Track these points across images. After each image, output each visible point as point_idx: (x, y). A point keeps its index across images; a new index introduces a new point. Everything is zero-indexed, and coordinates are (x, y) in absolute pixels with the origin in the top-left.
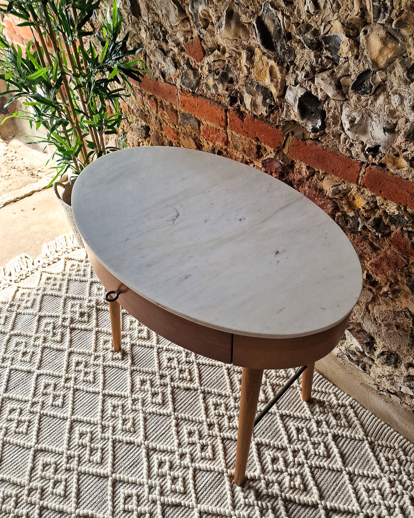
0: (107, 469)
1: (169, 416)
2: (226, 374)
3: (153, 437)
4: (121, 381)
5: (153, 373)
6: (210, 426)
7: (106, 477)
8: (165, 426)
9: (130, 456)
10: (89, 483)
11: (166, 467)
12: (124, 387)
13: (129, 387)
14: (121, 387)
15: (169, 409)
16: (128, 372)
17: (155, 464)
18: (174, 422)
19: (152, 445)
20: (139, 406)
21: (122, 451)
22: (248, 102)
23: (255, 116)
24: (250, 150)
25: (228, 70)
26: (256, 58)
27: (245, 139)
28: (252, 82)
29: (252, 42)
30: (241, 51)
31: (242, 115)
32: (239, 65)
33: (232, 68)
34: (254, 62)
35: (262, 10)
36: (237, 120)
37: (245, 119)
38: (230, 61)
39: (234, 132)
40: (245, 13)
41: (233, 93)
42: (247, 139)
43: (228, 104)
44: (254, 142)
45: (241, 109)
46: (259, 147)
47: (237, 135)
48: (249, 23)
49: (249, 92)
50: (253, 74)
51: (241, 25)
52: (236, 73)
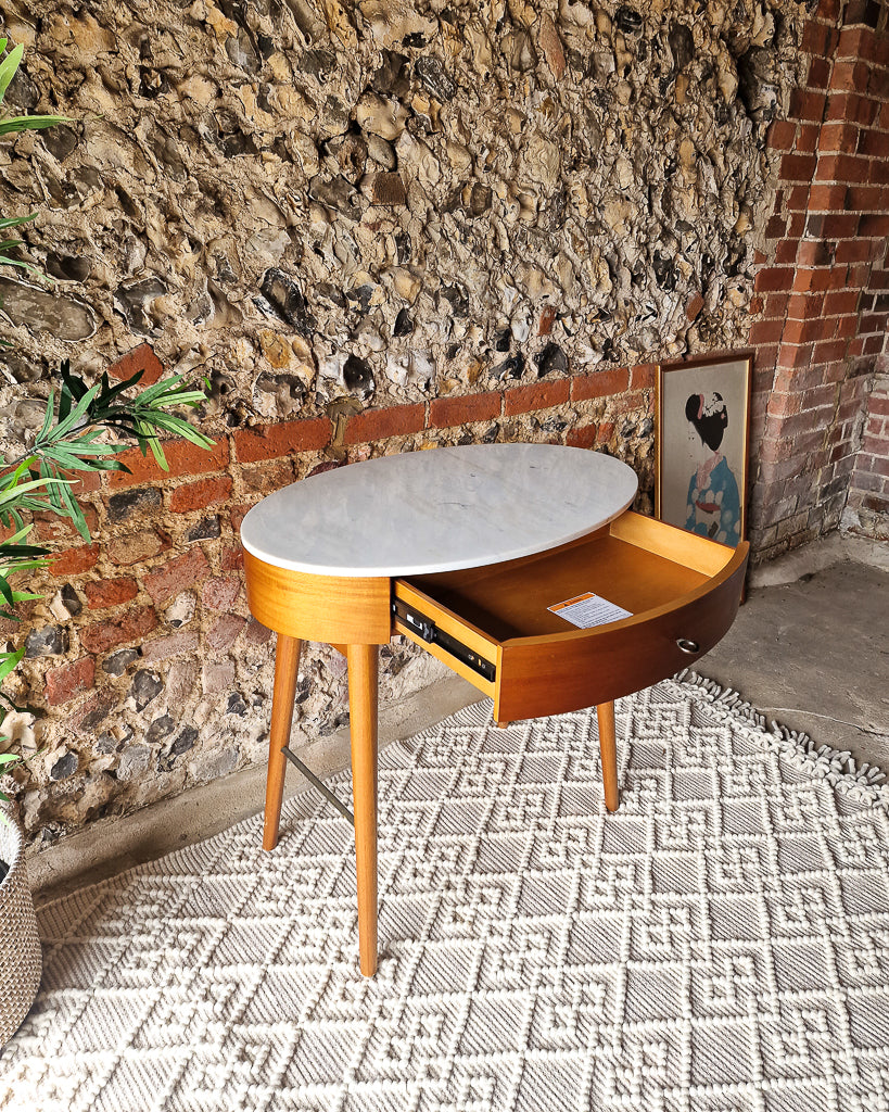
0: (615, 972)
1: (523, 880)
2: (458, 801)
3: (558, 904)
4: (447, 961)
5: (441, 901)
6: (540, 827)
7: (628, 973)
8: (539, 888)
9: (589, 939)
10: (638, 1005)
11: (602, 885)
12: (462, 954)
13: (468, 942)
14: (460, 961)
15: (513, 880)
16: (430, 945)
17: (598, 899)
18: (535, 874)
19: (571, 903)
20: (504, 926)
21: (583, 953)
22: (266, 405)
23: (282, 420)
24: (282, 474)
25: (216, 375)
26: (267, 341)
27: (271, 464)
28: (266, 376)
29: (248, 325)
30: (232, 342)
31: (258, 430)
32: (234, 362)
33: (224, 370)
34: (259, 349)
35: (262, 280)
36: (252, 441)
37: (266, 433)
38: (217, 360)
39: (246, 465)
40: (234, 289)
41: (233, 405)
42: (273, 461)
43: (229, 424)
44: (286, 459)
45: (253, 422)
46: (293, 463)
47: (253, 466)
48: (239, 301)
49: (268, 390)
50: (264, 365)
51: (230, 307)
52: (232, 373)
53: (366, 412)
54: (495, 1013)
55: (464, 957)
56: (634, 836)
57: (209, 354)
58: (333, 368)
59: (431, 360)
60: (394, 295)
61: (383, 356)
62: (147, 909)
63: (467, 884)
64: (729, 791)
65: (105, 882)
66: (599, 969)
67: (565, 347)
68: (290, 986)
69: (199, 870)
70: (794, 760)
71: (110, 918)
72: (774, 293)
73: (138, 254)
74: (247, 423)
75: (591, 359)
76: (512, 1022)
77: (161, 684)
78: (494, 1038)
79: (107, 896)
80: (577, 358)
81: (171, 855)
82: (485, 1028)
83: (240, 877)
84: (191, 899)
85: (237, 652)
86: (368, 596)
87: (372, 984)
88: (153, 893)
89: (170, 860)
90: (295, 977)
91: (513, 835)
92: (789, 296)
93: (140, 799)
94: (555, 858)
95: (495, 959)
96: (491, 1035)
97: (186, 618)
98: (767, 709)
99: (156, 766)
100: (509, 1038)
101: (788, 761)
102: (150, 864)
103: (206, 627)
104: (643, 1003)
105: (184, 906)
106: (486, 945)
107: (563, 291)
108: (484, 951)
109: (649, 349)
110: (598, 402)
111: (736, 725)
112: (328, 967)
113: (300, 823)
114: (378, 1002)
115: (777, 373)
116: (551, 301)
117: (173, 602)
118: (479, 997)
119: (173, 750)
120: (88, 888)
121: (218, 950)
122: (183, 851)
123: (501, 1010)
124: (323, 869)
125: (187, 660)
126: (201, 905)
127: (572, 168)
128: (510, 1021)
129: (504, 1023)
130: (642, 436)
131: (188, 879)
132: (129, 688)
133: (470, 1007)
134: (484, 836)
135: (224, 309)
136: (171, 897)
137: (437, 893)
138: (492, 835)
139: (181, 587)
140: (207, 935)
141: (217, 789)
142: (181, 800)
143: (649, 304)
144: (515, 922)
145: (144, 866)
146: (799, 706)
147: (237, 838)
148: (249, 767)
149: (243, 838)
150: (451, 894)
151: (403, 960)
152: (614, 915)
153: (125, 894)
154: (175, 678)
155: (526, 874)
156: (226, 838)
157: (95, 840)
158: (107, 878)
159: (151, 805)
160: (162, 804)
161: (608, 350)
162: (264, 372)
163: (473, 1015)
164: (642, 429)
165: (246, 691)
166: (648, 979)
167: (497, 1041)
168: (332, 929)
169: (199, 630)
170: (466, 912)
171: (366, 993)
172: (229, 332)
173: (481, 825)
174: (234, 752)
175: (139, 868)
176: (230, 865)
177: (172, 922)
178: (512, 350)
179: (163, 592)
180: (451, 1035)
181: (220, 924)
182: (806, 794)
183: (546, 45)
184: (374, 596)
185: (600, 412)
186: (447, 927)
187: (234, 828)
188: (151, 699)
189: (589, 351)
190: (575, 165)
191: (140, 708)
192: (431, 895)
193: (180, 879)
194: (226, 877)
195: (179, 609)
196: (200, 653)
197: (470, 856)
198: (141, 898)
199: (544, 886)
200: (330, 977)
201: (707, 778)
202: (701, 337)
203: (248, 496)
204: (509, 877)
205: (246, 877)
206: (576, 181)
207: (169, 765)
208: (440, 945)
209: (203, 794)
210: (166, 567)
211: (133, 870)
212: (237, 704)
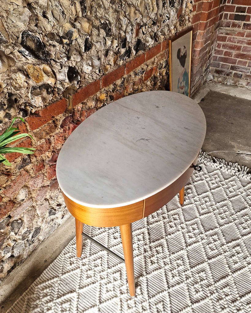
0: (206, 266)
3: (180, 246)
4: (155, 280)
5: (145, 257)
6: (164, 218)
7: (209, 264)
8: (172, 241)
9: (194, 256)
11: (190, 234)
12: (159, 275)
13: (159, 271)
14: (159, 278)
15: (163, 241)
16: (148, 276)
17: (191, 240)
18: (169, 236)
19: (184, 245)
20: (167, 260)
21: (194, 261)
22: (38, 102)
23: (46, 106)
24: (51, 128)
25: (10, 95)
26: (31, 71)
27: (45, 126)
28: (34, 88)
29: (19, 64)
30: (13, 76)
31: (36, 114)
32: (17, 86)
33: (13, 91)
34: (27, 76)
35: (20, 39)
36: (35, 120)
37: (41, 114)
38: (9, 88)
39: (35, 131)
40: (7, 47)
41: (23, 107)
42: (46, 124)
43: (23, 116)
44: (50, 122)
45: (33, 111)
46: (54, 121)
47: (38, 130)
48: (11, 53)
49: (37, 95)
50: (32, 83)
51: (8, 58)
52: (18, 92)
53: (79, 91)
54: (177, 294)
55: (160, 276)
56: (192, 212)
58: (62, 76)
59: (99, 59)
60: (82, 32)
61: (81, 63)
62: (46, 299)
63: (150, 247)
64: (212, 187)
65: (24, 293)
66: (201, 266)
67: (142, 40)
69: (58, 274)
70: (225, 170)
72: (199, 2)
74: (31, 112)
75: (151, 43)
76: (183, 295)
77: (22, 221)
78: (180, 304)
79: (28, 299)
80: (146, 43)
81: (45, 272)
82: (176, 301)
83: (74, 272)
84: (60, 287)
85: (48, 197)
86: (134, 209)
87: (135, 299)
88: (45, 291)
89: (46, 274)
90: (109, 305)
91: (157, 223)
92: (203, 3)
93: (25, 257)
94: (173, 229)
95: (170, 274)
96: (179, 303)
97: (26, 197)
98: (210, 153)
99: (28, 245)
100: (185, 302)
101: (223, 171)
102: (38, 279)
103: (34, 195)
104: (217, 273)
105: (58, 291)
106: (165, 269)
107: (142, 16)
108: (165, 272)
109: (166, 34)
110: (152, 59)
111: (205, 162)
112: (119, 298)
113: (86, 241)
114: (140, 305)
115: (198, 34)
116: (138, 21)
117: (19, 194)
118: (171, 290)
119: (32, 237)
120: (19, 299)
121: (78, 305)
122: (48, 268)
123: (177, 292)
124: (101, 258)
125: (30, 209)
126: (64, 288)
128: (182, 295)
129: (181, 297)
130: (164, 68)
131: (55, 280)
132: (10, 229)
133: (169, 295)
134: (148, 227)
135: (6, 60)
136: (52, 289)
137: (143, 255)
138: (151, 226)
139: (20, 188)
140: (72, 301)
141: (51, 238)
142: (40, 248)
143: (167, 15)
144: (170, 257)
145: (37, 280)
146: (218, 150)
147: (66, 256)
148: (60, 226)
149: (68, 255)
150: (147, 253)
151: (142, 285)
152: (197, 244)
153: (35, 296)
154: (27, 218)
155: (167, 238)
156: (61, 257)
157: (13, 278)
158: (25, 291)
159: (29, 256)
161: (155, 37)
162: (33, 87)
163: (171, 298)
164: (164, 65)
165: (54, 207)
166: (214, 263)
167: (182, 305)
168: (115, 282)
169: (31, 198)
170: (154, 259)
171: (135, 303)
172: (9, 71)
173: (146, 223)
174: (54, 225)
175: (35, 282)
176: (68, 268)
177: (58, 301)
178: (127, 47)
179: (13, 193)
180: (167, 308)
181: (74, 295)
182: (233, 182)
184: (137, 208)
185: (153, 63)
186: (151, 267)
187: (63, 251)
188: (19, 229)
189: (150, 39)
191: (16, 234)
192: (141, 256)
193: (52, 281)
194: (69, 274)
195: (22, 195)
196: (34, 204)
197: (147, 237)
198: (41, 295)
199: (173, 240)
200: (121, 301)
201: (204, 184)
202: (180, 25)
203: (39, 142)
204: (162, 240)
205: (76, 271)
207: (32, 242)
208: (151, 275)
209: (46, 243)
210: (12, 184)
211: (33, 284)
212: (52, 211)
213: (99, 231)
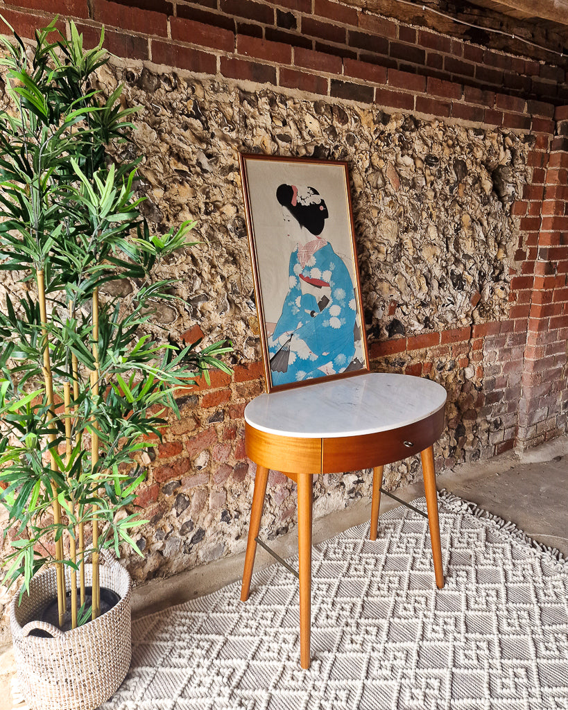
0: (445, 674)
1: (390, 623)
2: (349, 579)
4: (349, 664)
5: (343, 632)
7: (453, 674)
8: (399, 628)
9: (430, 656)
10: (459, 691)
11: (436, 628)
12: (357, 660)
13: (359, 654)
14: (356, 664)
15: (384, 623)
16: (339, 655)
17: (434, 635)
18: (397, 620)
19: (418, 636)
20: (380, 647)
21: (426, 663)
22: (250, 353)
23: (257, 360)
24: (255, 388)
25: (228, 338)
26: (252, 322)
27: (250, 383)
28: (250, 338)
29: (243, 314)
30: (235, 323)
31: (245, 365)
32: (236, 332)
33: (231, 336)
34: (247, 326)
35: (251, 293)
36: (242, 371)
37: (249, 367)
38: (228, 331)
39: (239, 384)
40: (238, 297)
41: (234, 353)
42: (251, 381)
43: (232, 363)
44: (257, 380)
45: (243, 362)
46: (261, 382)
47: (241, 384)
48: (240, 303)
49: (251, 346)
50: (250, 333)
51: (236, 306)
52: (235, 338)
54: (378, 692)
55: (358, 662)
56: (454, 602)
57: (225, 329)
62: (181, 628)
63: (358, 624)
64: (510, 579)
65: (157, 613)
66: (436, 671)
67: (403, 322)
68: (262, 672)
69: (206, 610)
70: (550, 563)
71: (162, 632)
72: (522, 290)
73: (198, 283)
74: (240, 362)
75: (418, 328)
76: (388, 697)
77: (189, 502)
78: (378, 704)
79: (159, 621)
80: (409, 327)
81: (191, 601)
82: (373, 699)
83: (229, 615)
84: (204, 625)
85: (227, 486)
86: (311, 448)
87: (308, 673)
88: (183, 621)
89: (190, 604)
90: (264, 667)
91: (382, 599)
92: (531, 292)
93: (174, 569)
94: (408, 613)
95: (376, 664)
96: (376, 702)
97: (204, 465)
98: (534, 535)
99: (183, 550)
100: (386, 704)
101: (546, 563)
102: (180, 605)
103: (213, 471)
104: (462, 690)
105: (200, 628)
106: (370, 656)
107: (401, 293)
108: (370, 659)
109: (450, 322)
110: (422, 351)
111: (514, 543)
112: (283, 663)
113: (260, 587)
114: (312, 682)
115: (528, 335)
116: (395, 298)
117: (198, 456)
118: (368, 683)
119: (192, 541)
120: (149, 616)
121: (221, 652)
122: (197, 600)
123: (380, 689)
124: (275, 613)
125: (203, 489)
126: (209, 628)
127: (404, 232)
128: (386, 696)
129: (383, 697)
130: (449, 370)
131: (201, 614)
132: (174, 503)
133: (363, 687)
134: (365, 599)
135: (233, 307)
136: (193, 623)
137: (341, 628)
138: (370, 599)
139: (203, 448)
140: (215, 644)
141: (213, 567)
142: (194, 572)
143: (449, 298)
144: (386, 645)
145: (177, 606)
146: (553, 534)
147: (225, 594)
148: (229, 555)
149: (229, 594)
150: (348, 628)
151: (324, 662)
152: (442, 644)
153: (169, 620)
154: (197, 499)
155: (391, 620)
156: (219, 594)
157: (150, 591)
158: (159, 611)
159: (179, 573)
160: (184, 573)
161: (427, 322)
162: (249, 337)
163: (365, 692)
164: (449, 366)
165: (230, 509)
166: (464, 677)
167: (380, 706)
168: (283, 644)
169: (209, 473)
170: (359, 639)
171: (305, 678)
172: (234, 318)
173: (364, 592)
174: (222, 545)
175: (174, 607)
176: (223, 608)
177: (195, 636)
178: (373, 323)
179: (194, 450)
180: (353, 701)
181: (221, 639)
182: (557, 583)
183: (390, 175)
184: (313, 448)
185: (424, 356)
186: (348, 646)
187: (224, 589)
188: (183, 510)
189: (416, 323)
190: (406, 230)
191: (178, 515)
192: (337, 629)
193: (197, 614)
194: (222, 614)
195: (201, 460)
196: (209, 485)
197: (358, 609)
198: (178, 622)
199: (402, 627)
200: (284, 669)
201: (497, 572)
202: (481, 315)
203: (238, 400)
204: (381, 621)
205: (233, 615)
206: (407, 238)
207: (189, 550)
208: (344, 655)
209: (205, 569)
210: (197, 437)
211: (172, 608)
212: (226, 517)
213: (284, 582)
